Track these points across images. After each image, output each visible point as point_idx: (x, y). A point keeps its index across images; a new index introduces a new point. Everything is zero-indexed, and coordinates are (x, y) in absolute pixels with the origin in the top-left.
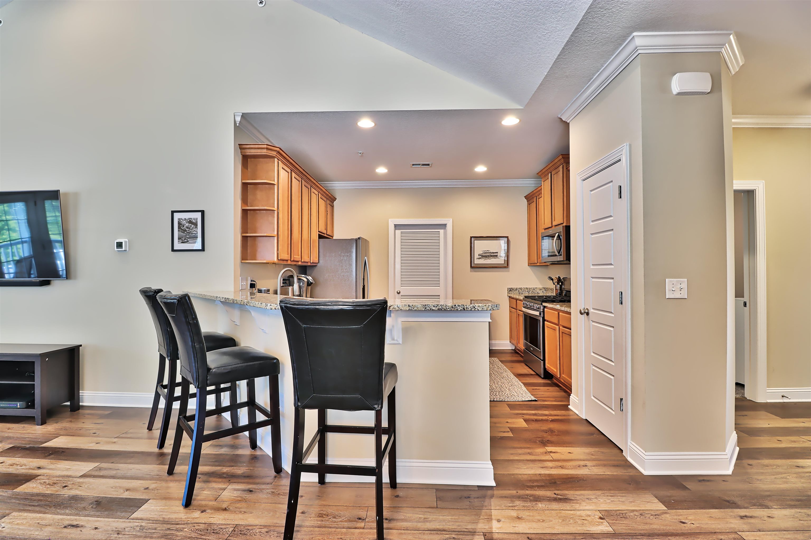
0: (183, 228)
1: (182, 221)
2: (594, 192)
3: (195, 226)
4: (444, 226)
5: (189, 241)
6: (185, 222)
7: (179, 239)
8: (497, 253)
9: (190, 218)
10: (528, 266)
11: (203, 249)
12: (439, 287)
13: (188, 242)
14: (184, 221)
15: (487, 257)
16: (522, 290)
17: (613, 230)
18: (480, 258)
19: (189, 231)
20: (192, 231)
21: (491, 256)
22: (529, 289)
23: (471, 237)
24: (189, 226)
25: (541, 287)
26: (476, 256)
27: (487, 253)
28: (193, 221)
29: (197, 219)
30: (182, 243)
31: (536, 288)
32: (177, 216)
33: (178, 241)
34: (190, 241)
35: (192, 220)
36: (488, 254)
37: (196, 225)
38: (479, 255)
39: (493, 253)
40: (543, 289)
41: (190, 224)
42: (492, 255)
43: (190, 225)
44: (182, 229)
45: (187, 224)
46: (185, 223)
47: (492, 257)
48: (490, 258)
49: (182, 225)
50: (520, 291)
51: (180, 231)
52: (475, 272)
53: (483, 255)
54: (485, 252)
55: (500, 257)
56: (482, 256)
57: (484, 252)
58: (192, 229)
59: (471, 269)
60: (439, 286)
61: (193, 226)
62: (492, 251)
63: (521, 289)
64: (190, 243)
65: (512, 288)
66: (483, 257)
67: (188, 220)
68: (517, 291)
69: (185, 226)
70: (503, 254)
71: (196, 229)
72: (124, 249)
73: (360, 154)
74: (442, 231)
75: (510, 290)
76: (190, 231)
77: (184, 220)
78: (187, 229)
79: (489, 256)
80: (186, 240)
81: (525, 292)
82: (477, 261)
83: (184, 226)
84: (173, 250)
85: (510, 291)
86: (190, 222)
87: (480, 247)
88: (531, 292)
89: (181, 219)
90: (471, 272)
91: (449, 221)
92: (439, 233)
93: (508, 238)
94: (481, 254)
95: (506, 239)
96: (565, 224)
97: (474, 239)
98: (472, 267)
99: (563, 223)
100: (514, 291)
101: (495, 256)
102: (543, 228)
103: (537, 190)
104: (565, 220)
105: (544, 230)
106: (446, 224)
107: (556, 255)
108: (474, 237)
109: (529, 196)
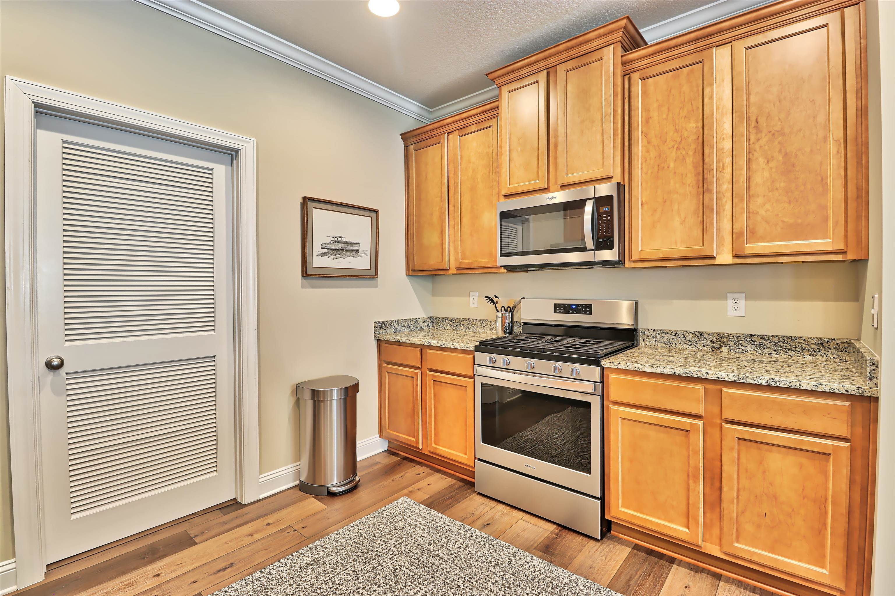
4: (232, 154)
8: (357, 245)
10: (408, 275)
12: (212, 333)
15: (339, 252)
16: (400, 325)
18: (324, 254)
21: (347, 250)
22: (409, 323)
23: (306, 201)
25: (424, 316)
26: (317, 248)
27: (338, 242)
31: (419, 319)
36: (341, 246)
38: (324, 246)
39: (351, 243)
40: (428, 320)
42: (349, 247)
47: (348, 253)
48: (344, 256)
50: (396, 327)
52: (313, 287)
53: (332, 247)
54: (336, 239)
55: (363, 255)
56: (329, 249)
57: (333, 239)
59: (305, 281)
60: (213, 328)
62: (348, 240)
63: (398, 323)
65: (383, 322)
66: (332, 252)
68: (392, 327)
70: (365, 246)
74: (220, 169)
75: (381, 326)
79: (342, 250)
81: (404, 328)
82: (318, 262)
87: (325, 225)
88: (412, 326)
90: (303, 287)
91: (249, 142)
92: (210, 172)
93: (377, 212)
94: (328, 244)
95: (374, 215)
96: (617, 179)
97: (311, 204)
98: (305, 274)
99: (612, 177)
100: (386, 328)
101: (353, 250)
102: (504, 192)
103: (457, 118)
104: (619, 170)
105: (507, 196)
106: (237, 151)
107: (584, 249)
108: (311, 199)
109: (418, 132)
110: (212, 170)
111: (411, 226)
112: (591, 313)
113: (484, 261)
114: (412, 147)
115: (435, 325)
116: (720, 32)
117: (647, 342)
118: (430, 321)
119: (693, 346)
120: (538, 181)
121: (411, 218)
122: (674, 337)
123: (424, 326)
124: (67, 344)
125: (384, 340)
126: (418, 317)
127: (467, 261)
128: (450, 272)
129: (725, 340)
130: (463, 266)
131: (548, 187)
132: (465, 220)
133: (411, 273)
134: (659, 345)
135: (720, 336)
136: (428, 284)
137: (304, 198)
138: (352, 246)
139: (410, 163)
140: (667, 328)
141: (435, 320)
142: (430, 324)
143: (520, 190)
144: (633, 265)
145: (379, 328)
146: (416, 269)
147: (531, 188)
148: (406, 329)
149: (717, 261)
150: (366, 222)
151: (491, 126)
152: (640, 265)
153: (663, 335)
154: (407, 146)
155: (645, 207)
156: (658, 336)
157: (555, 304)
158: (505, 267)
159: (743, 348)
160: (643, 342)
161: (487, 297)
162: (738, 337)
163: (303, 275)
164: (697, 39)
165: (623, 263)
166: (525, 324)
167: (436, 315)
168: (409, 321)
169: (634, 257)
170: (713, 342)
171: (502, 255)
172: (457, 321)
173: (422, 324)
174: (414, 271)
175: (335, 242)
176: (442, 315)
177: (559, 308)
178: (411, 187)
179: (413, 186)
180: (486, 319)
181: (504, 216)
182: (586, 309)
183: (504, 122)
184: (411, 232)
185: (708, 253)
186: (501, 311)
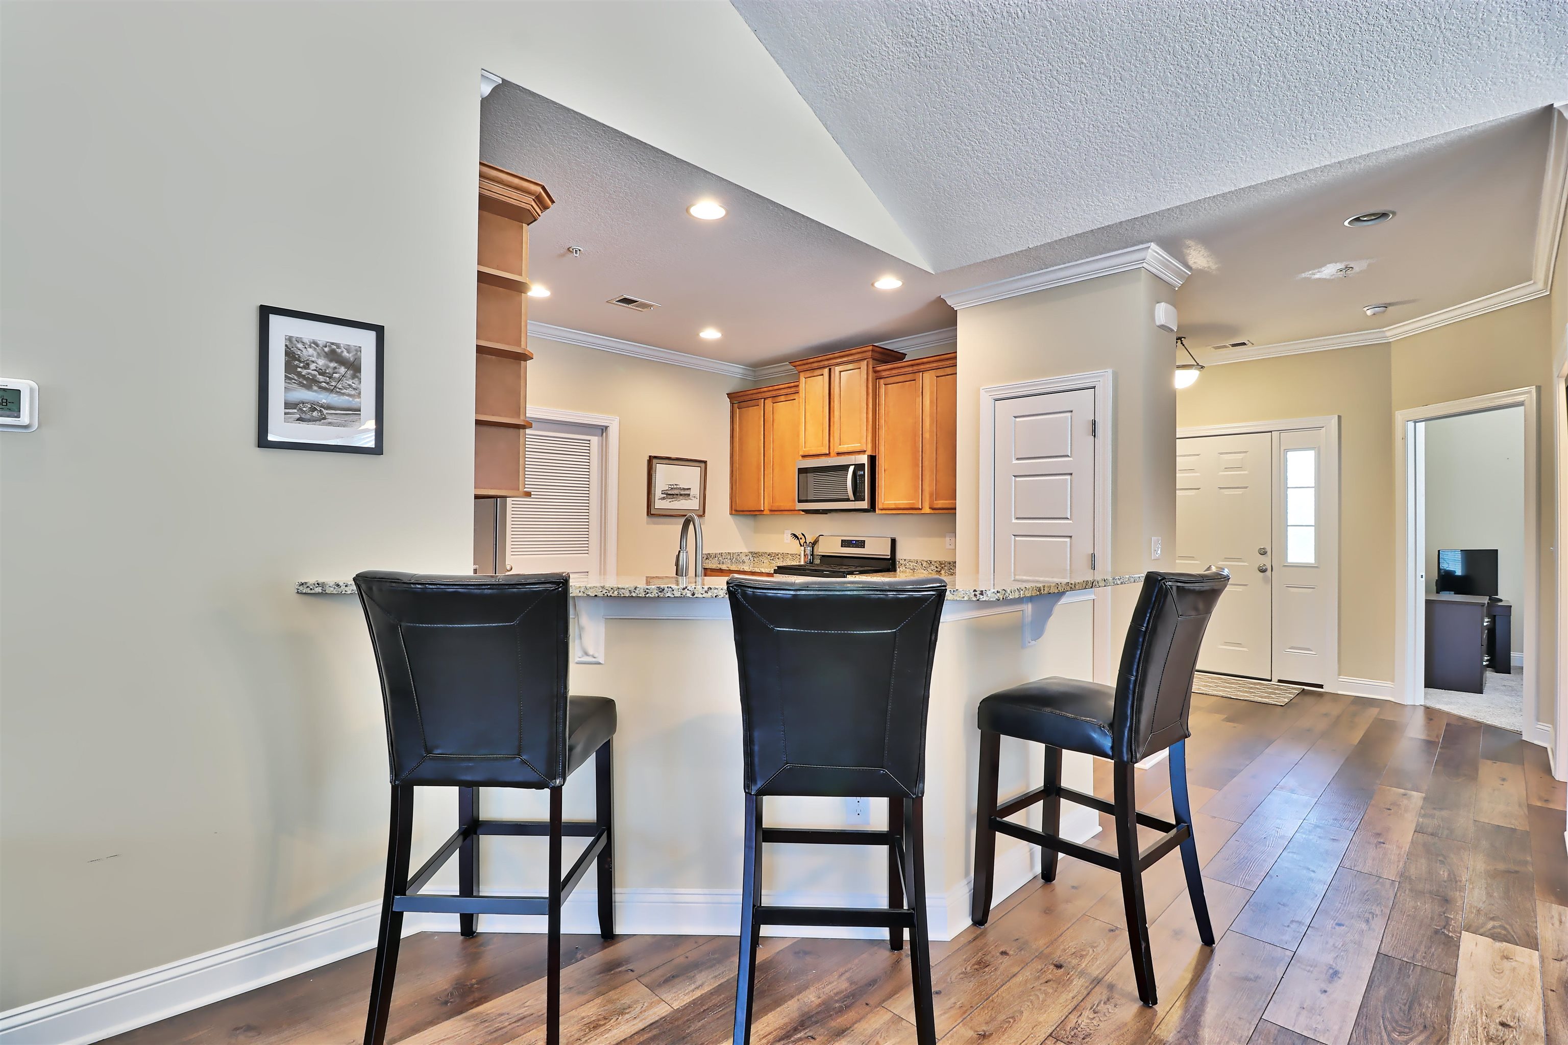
0: (304, 372)
1: (300, 346)
2: (1034, 420)
3: (350, 372)
4: (603, 430)
5: (327, 417)
6: (315, 354)
7: (288, 405)
8: (689, 490)
9: (333, 344)
10: (731, 513)
11: (378, 450)
12: (587, 555)
13: (325, 418)
14: (311, 351)
15: (675, 496)
17: (1071, 474)
18: (664, 498)
19: (328, 383)
20: (340, 386)
21: (681, 495)
22: (732, 556)
23: (651, 459)
24: (328, 367)
25: (745, 550)
26: (658, 494)
27: (674, 488)
28: (345, 354)
29: (359, 350)
30: (298, 420)
31: (741, 553)
32: (279, 326)
33: (285, 414)
34: (330, 419)
35: (339, 351)
36: (676, 492)
37: (355, 368)
38: (663, 492)
39: (684, 489)
40: (749, 554)
41: (331, 361)
42: (682, 492)
43: (333, 365)
44: (299, 375)
45: (321, 362)
46: (312, 356)
47: (681, 497)
48: (678, 499)
49: (300, 362)
50: (721, 558)
51: (291, 379)
52: (655, 524)
53: (669, 492)
54: (672, 487)
55: (693, 498)
56: (667, 494)
57: (670, 486)
58: (339, 380)
59: (649, 519)
60: (587, 552)
61: (343, 370)
62: (682, 487)
64: (330, 424)
65: (709, 554)
66: (669, 497)
67: (326, 349)
68: (717, 558)
69: (313, 366)
70: (695, 491)
71: (356, 380)
72: (24, 419)
73: (576, 253)
74: (595, 440)
76: (333, 384)
77: (310, 346)
78: (321, 378)
79: (677, 495)
80: (315, 414)
81: (727, 560)
82: (659, 504)
83: (308, 364)
84: (263, 442)
85: (706, 558)
86: (333, 355)
87: (665, 476)
88: (734, 559)
89: (299, 340)
90: (647, 524)
91: (614, 420)
92: (589, 442)
93: (705, 462)
94: (666, 490)
95: (703, 465)
96: (869, 452)
97: (655, 461)
98: (649, 513)
99: (865, 451)
100: (711, 559)
101: (685, 495)
102: (801, 453)
103: (770, 388)
104: (870, 446)
105: (803, 456)
106: (606, 427)
107: (848, 500)
108: (656, 457)
109: (741, 394)
110: (589, 441)
111: (734, 472)
112: (864, 548)
113: (787, 505)
114: (736, 405)
115: (755, 559)
116: (923, 363)
117: (901, 569)
118: (751, 556)
119: (926, 571)
120: (822, 448)
121: (734, 465)
122: (916, 565)
123: (746, 559)
124: (512, 556)
125: (709, 568)
126: (740, 552)
127: (777, 504)
128: (765, 513)
129: (943, 566)
130: (774, 508)
131: (829, 453)
132: (776, 471)
133: (733, 512)
134: (908, 570)
135: (941, 563)
136: (749, 522)
137: (650, 456)
138: (684, 491)
139: (735, 419)
140: (912, 558)
141: (755, 555)
142: (752, 559)
143: (811, 453)
144: (880, 512)
145: (705, 558)
146: (738, 509)
147: (818, 453)
148: (729, 561)
149: (923, 512)
150: (696, 471)
151: (795, 399)
152: (884, 512)
153: (910, 563)
154: (732, 404)
155: (886, 472)
156: (908, 564)
157: (842, 540)
158: (803, 511)
159: (952, 571)
160: (898, 569)
161: (792, 534)
162: (950, 563)
163: (648, 515)
164: (912, 365)
165: (874, 511)
166: (823, 556)
167: (756, 551)
168: (732, 554)
169: (880, 507)
170: (937, 568)
171: (800, 501)
172: (773, 555)
173: (744, 558)
174: (736, 511)
175: (672, 489)
176: (761, 550)
177: (845, 543)
178: (735, 439)
179: (737, 439)
180: (796, 553)
181: (802, 471)
182: (861, 544)
183: (802, 401)
184: (734, 476)
185: (916, 506)
186: (804, 546)
